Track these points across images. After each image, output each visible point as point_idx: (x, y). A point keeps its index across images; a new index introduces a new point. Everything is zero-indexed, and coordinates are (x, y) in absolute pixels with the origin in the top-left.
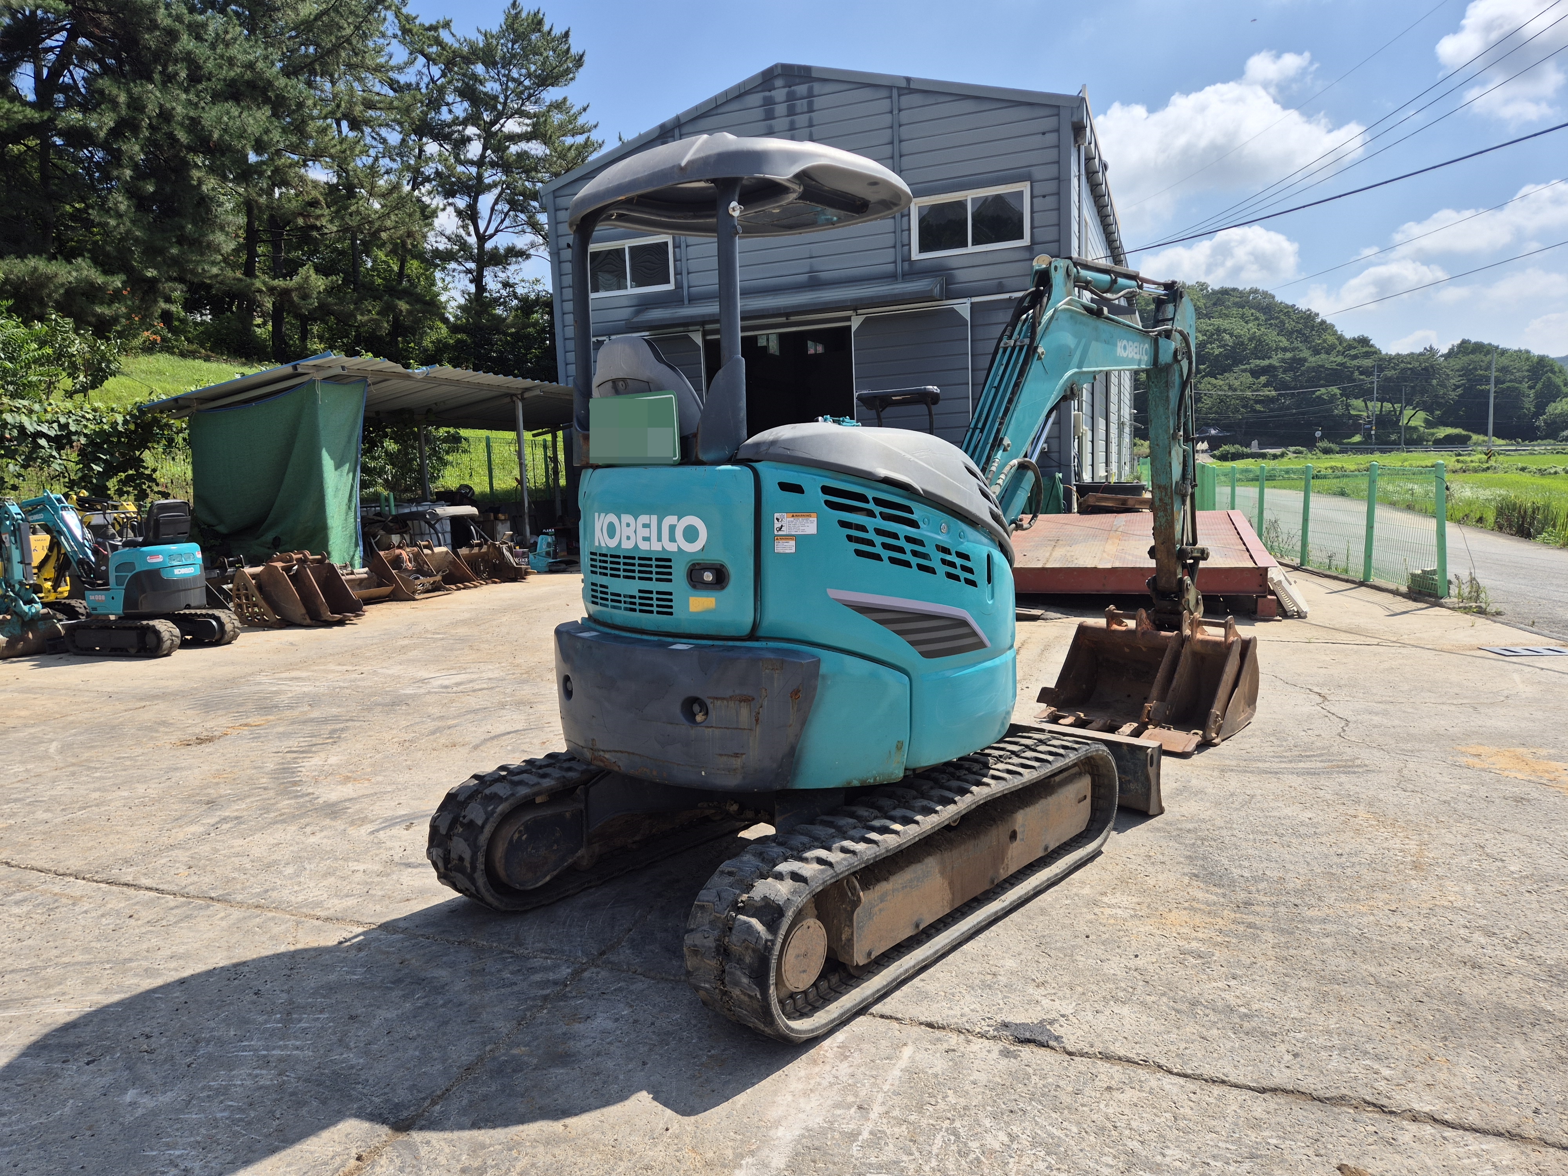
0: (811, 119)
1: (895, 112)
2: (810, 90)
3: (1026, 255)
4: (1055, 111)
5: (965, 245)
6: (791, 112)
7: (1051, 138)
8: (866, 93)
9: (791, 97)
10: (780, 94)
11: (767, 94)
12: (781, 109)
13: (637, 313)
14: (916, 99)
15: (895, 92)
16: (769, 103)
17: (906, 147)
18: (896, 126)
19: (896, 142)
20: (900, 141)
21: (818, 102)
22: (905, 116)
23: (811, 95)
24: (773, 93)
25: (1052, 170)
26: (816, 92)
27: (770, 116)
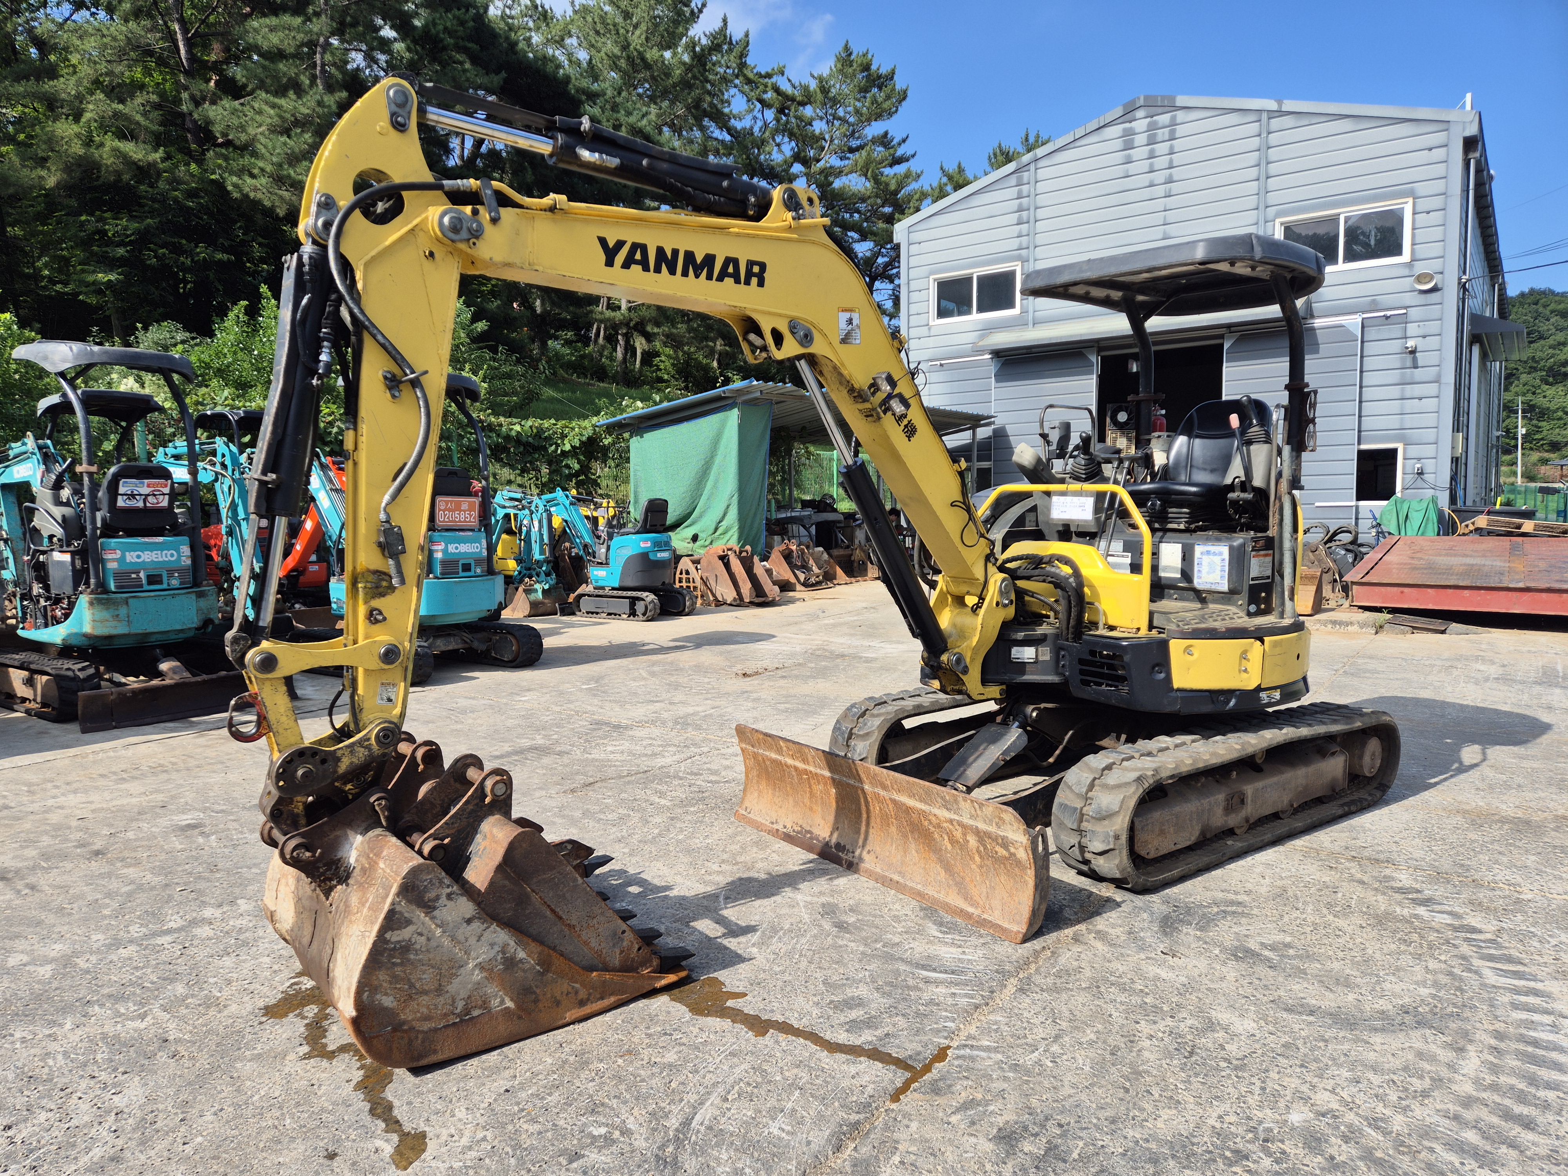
0: (1172, 147)
1: (1264, 135)
2: (1174, 118)
3: (1406, 272)
4: (1444, 126)
5: (1336, 263)
6: (1152, 141)
7: (1439, 154)
8: (1233, 118)
9: (1152, 127)
10: (1140, 125)
11: (1127, 125)
12: (1141, 139)
13: (982, 337)
14: (1287, 121)
15: (1265, 116)
16: (1129, 133)
17: (1273, 169)
18: (1264, 148)
19: (1263, 164)
20: (1268, 163)
21: (1180, 130)
22: (1273, 139)
23: (1173, 123)
24: (1134, 124)
25: (1439, 186)
26: (1179, 121)
27: (1129, 146)
